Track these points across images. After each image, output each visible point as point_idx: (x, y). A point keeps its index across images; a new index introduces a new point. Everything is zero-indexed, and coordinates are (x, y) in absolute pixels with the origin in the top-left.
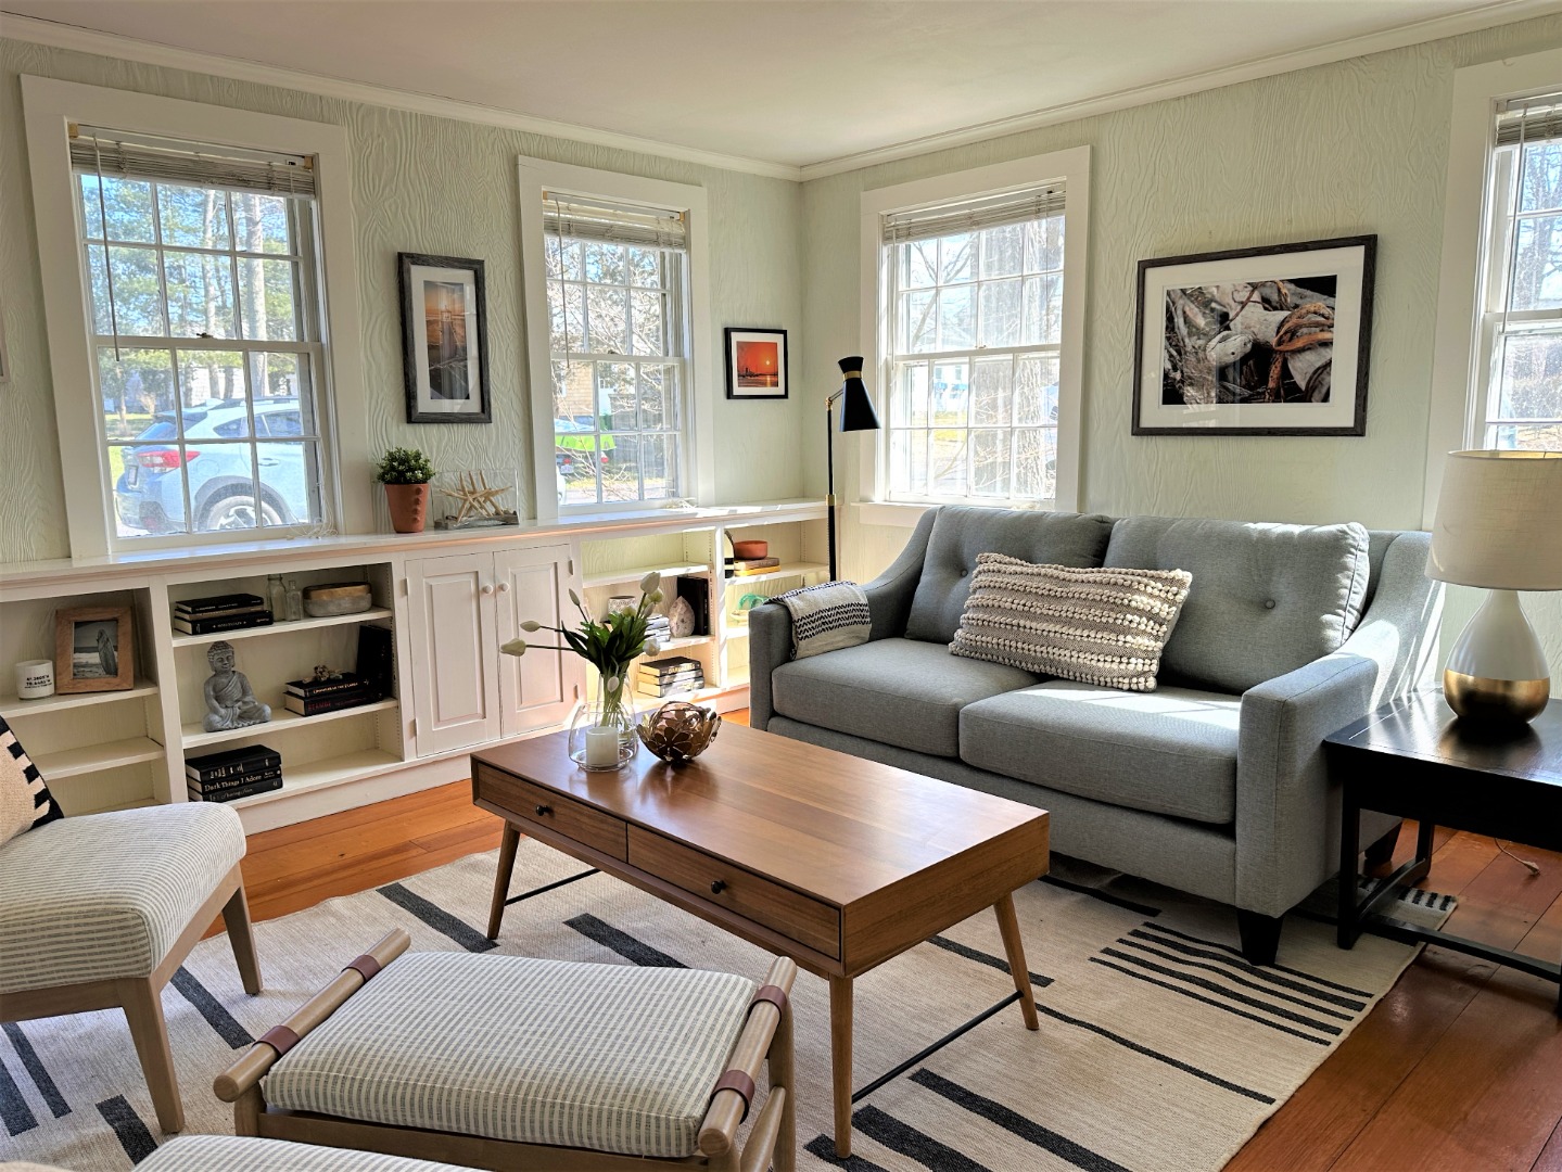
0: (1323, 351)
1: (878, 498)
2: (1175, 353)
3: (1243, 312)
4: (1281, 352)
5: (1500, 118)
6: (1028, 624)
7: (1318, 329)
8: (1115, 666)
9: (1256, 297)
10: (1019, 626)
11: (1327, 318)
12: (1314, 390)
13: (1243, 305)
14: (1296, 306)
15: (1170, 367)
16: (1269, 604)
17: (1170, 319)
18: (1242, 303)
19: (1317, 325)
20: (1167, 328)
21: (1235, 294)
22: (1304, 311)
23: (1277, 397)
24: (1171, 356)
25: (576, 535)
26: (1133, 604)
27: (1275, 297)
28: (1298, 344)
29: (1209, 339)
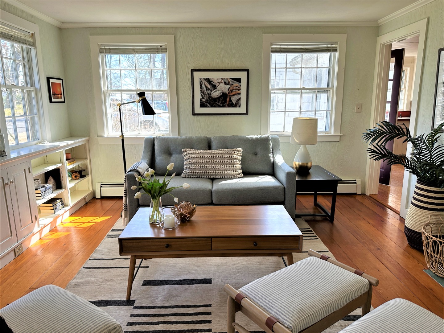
0: (238, 95)
1: (105, 136)
2: (203, 94)
3: (220, 85)
4: (229, 95)
5: (271, 46)
8: (234, 173)
9: (223, 81)
11: (239, 88)
12: (237, 104)
13: (220, 83)
14: (232, 84)
15: (202, 98)
16: (256, 154)
17: (201, 85)
18: (219, 83)
19: (237, 89)
20: (200, 88)
21: (218, 80)
22: (234, 86)
23: (229, 106)
24: (202, 95)
25: (29, 157)
26: (234, 157)
27: (227, 82)
28: (233, 93)
29: (211, 91)
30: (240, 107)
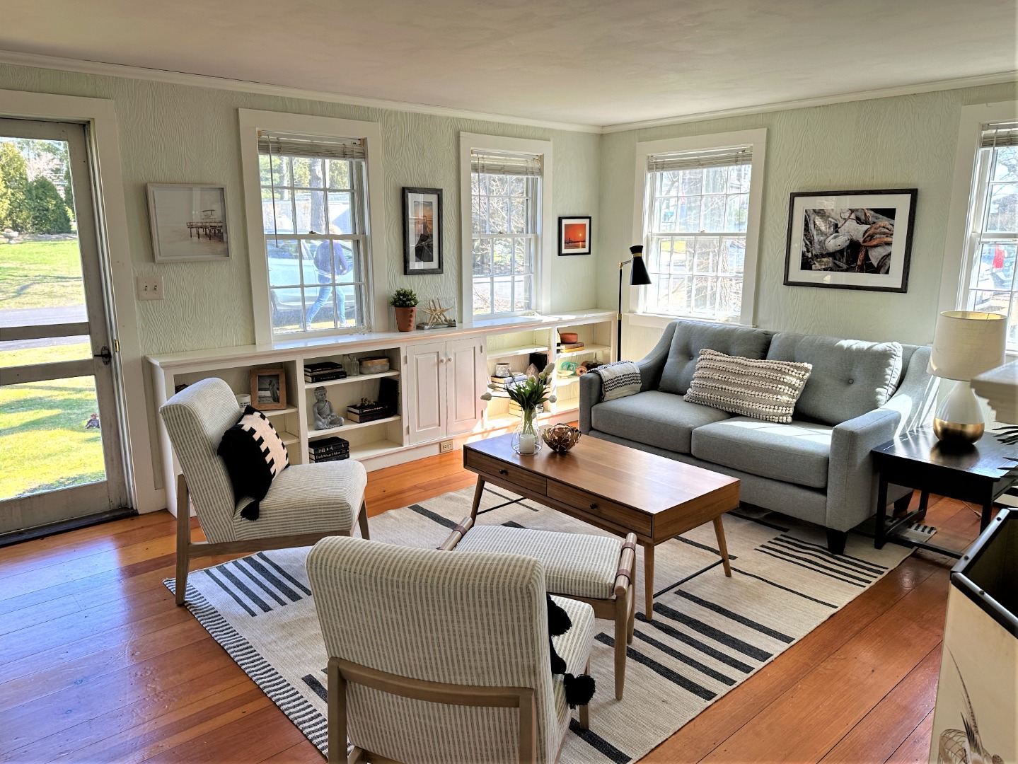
0: (887, 247)
1: (639, 312)
2: (808, 243)
3: (846, 224)
4: (865, 246)
5: (984, 133)
6: (727, 387)
7: (885, 236)
8: (771, 410)
9: (853, 216)
10: (722, 388)
11: (890, 230)
12: (881, 267)
13: (845, 220)
14: (874, 223)
15: (805, 250)
16: (850, 381)
17: (807, 225)
18: (845, 219)
19: (884, 233)
20: (805, 229)
21: (842, 215)
22: (878, 226)
23: (861, 270)
24: (806, 244)
25: (484, 332)
26: (782, 379)
27: (863, 217)
28: (874, 243)
29: (827, 236)
30: (887, 272)
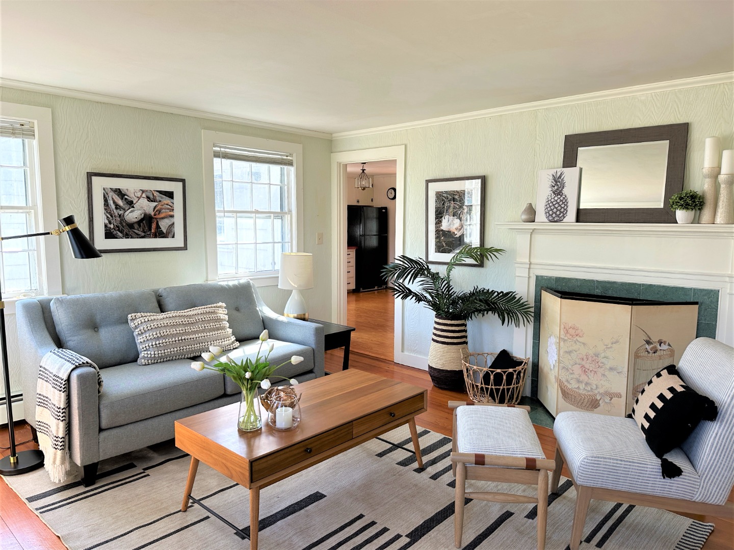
0: (171, 219)
2: (109, 216)
3: (139, 201)
4: (155, 218)
5: (214, 148)
7: (169, 211)
9: (144, 195)
11: (171, 207)
12: (169, 233)
13: (139, 198)
14: (160, 201)
15: (108, 222)
17: (106, 200)
18: (138, 197)
19: (168, 209)
20: (105, 204)
21: (135, 193)
22: (163, 203)
23: (155, 236)
24: (108, 217)
27: (151, 197)
28: (162, 215)
29: (125, 211)
30: (173, 237)
